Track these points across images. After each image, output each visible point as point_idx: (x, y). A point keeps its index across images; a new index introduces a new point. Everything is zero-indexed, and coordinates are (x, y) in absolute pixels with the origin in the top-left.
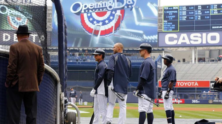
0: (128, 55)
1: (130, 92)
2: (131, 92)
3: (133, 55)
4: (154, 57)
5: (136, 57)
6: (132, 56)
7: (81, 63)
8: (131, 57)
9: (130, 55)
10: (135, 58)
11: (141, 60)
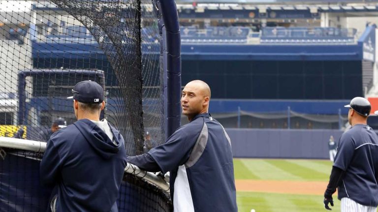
0: (281, 24)
1: (287, 128)
2: (289, 130)
3: (295, 25)
4: (355, 31)
5: (305, 31)
6: (292, 26)
7: (149, 47)
8: (290, 31)
9: (286, 25)
10: (302, 33)
11: (316, 39)
